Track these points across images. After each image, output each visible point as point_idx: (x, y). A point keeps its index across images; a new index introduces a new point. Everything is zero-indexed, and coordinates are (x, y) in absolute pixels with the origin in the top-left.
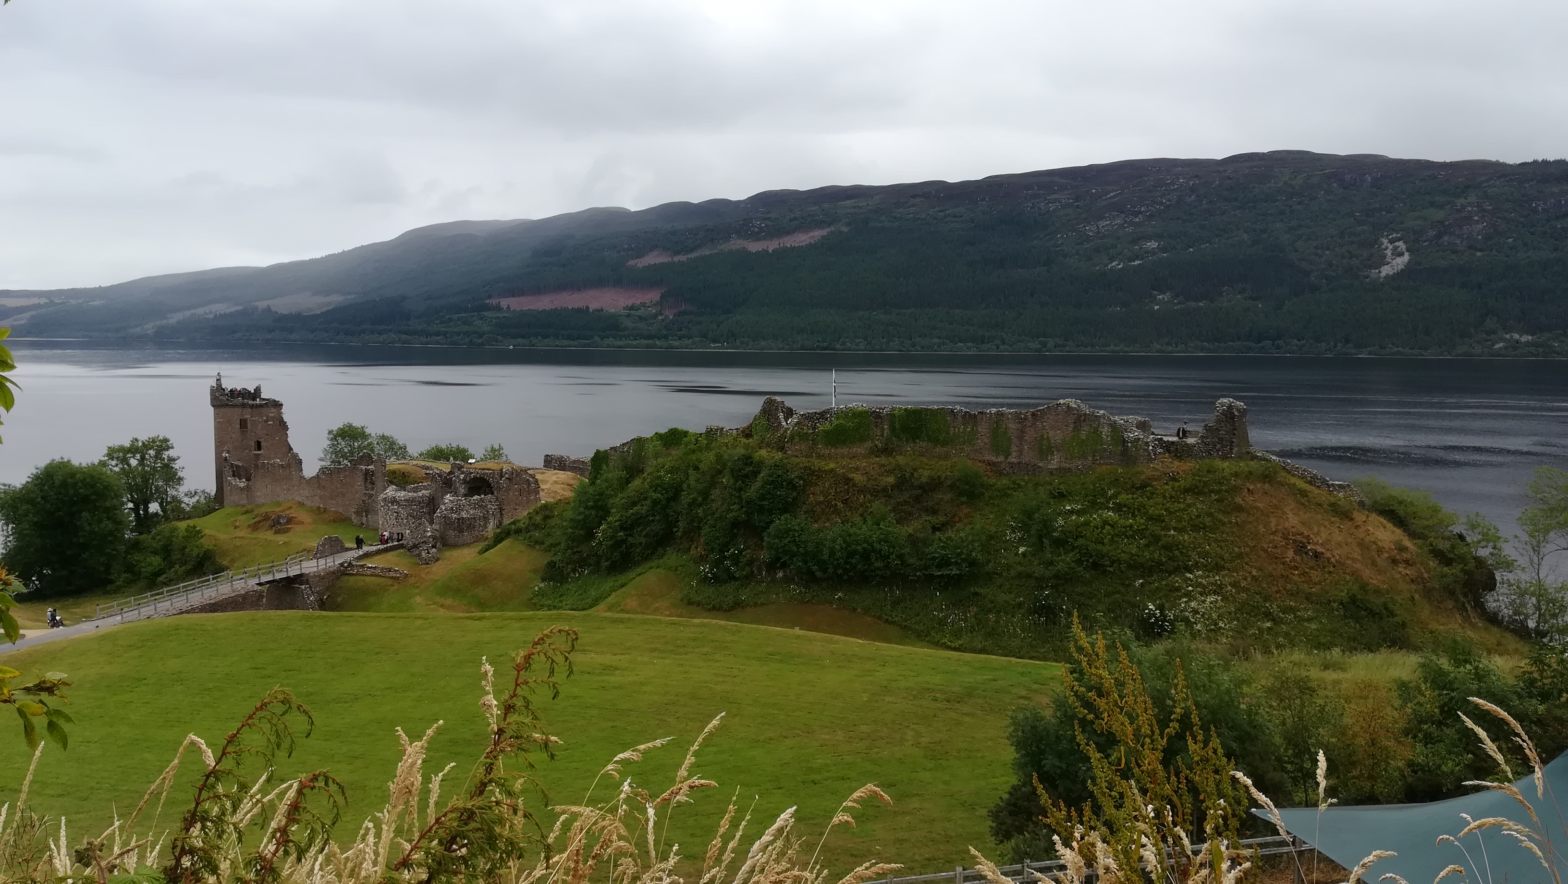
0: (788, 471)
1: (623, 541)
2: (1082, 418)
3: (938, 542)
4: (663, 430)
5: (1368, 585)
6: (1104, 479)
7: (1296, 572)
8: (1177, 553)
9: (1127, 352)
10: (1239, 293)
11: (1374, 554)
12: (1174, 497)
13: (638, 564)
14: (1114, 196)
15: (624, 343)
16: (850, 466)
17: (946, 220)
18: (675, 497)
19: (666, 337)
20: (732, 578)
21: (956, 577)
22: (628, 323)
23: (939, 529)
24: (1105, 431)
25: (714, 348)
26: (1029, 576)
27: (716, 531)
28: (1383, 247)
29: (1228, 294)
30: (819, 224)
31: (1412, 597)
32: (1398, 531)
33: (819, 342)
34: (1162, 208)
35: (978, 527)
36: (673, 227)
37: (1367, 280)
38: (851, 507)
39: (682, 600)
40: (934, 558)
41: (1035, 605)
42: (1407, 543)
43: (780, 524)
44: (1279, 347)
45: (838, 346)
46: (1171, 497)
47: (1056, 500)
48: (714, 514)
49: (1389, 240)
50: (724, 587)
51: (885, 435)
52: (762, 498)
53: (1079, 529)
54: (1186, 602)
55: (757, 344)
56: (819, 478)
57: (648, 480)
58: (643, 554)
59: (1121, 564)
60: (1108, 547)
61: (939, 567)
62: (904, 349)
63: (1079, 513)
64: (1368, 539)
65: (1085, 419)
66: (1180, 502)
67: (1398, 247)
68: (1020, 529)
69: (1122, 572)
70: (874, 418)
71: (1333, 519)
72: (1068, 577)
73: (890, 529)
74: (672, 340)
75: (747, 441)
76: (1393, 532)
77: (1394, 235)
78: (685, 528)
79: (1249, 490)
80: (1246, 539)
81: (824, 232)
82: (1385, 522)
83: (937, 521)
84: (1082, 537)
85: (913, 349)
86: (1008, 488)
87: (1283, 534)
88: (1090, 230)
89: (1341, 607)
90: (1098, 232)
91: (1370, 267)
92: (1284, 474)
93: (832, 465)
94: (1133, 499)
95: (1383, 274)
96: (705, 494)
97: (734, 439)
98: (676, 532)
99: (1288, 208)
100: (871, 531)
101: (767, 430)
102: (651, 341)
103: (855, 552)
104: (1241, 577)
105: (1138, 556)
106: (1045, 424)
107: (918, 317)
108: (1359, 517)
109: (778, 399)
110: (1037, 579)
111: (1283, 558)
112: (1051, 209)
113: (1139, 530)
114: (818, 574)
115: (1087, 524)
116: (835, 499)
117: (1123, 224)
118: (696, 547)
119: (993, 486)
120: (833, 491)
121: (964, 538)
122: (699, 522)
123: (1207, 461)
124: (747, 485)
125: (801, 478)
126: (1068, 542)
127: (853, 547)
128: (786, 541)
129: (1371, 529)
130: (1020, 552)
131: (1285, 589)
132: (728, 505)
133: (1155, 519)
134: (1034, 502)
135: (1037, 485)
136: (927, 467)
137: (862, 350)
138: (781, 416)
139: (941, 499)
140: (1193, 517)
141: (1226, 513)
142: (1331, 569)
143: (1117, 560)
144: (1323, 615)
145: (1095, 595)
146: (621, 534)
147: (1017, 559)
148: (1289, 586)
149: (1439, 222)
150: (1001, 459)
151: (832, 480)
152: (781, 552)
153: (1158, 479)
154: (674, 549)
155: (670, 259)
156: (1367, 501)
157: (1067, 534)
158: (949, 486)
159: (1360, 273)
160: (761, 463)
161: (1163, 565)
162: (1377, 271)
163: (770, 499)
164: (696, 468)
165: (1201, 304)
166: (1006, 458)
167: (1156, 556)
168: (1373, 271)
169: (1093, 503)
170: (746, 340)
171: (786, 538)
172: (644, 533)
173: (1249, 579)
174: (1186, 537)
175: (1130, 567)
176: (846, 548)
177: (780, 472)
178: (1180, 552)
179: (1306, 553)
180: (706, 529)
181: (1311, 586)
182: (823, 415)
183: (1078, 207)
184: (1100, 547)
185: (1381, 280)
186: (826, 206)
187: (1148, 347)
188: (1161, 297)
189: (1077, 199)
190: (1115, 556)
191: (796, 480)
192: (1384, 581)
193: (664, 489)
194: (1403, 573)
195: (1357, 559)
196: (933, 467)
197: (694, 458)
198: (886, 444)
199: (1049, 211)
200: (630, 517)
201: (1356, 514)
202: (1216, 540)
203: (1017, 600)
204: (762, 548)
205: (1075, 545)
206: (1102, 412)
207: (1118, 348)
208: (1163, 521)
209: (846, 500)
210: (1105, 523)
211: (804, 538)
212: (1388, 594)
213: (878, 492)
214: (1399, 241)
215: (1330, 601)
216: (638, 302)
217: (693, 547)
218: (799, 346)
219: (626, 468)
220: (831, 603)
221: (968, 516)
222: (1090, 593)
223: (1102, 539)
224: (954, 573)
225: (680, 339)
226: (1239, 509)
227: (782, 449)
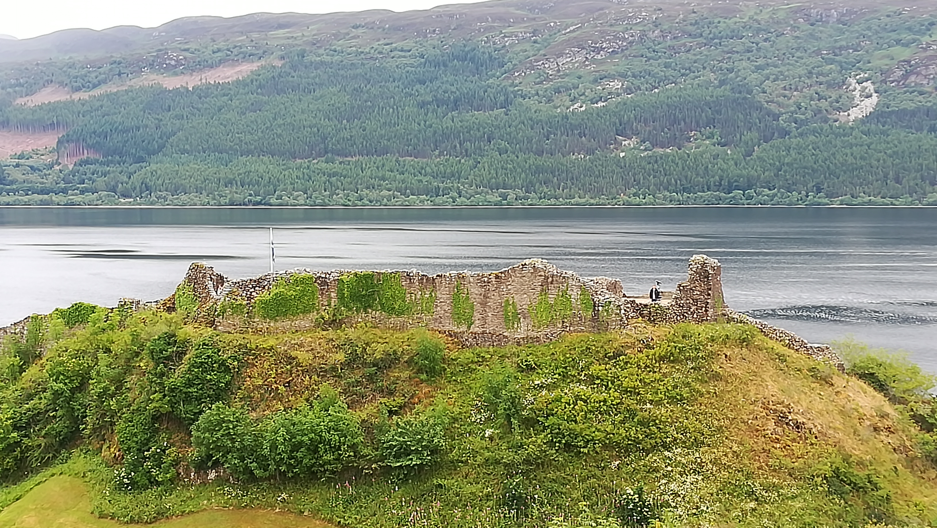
0: (219, 351)
1: (18, 444)
2: (550, 280)
3: (396, 428)
4: (65, 307)
5: (851, 456)
6: (575, 349)
7: (778, 445)
8: (654, 429)
9: (592, 205)
10: (708, 138)
11: (856, 421)
12: (649, 367)
13: (36, 471)
14: (573, 31)
15: (13, 199)
16: (293, 342)
17: (392, 54)
18: (82, 387)
19: (64, 191)
20: (153, 482)
21: (416, 467)
22: (17, 175)
23: (396, 413)
24: (575, 294)
25: (125, 204)
26: (497, 462)
27: (133, 426)
28: (851, 88)
29: (696, 140)
30: (247, 57)
31: (895, 468)
32: (880, 396)
33: (251, 195)
34: (625, 44)
35: (440, 408)
36: (70, 58)
37: (837, 124)
38: (295, 391)
39: (92, 513)
40: (391, 447)
41: (504, 496)
42: (888, 408)
43: (211, 414)
44: (750, 198)
45: (273, 201)
46: (647, 366)
47: (524, 374)
48: (130, 405)
49: (857, 80)
50: (143, 495)
51: (333, 304)
52: (189, 384)
53: (550, 406)
54: (665, 484)
55: (177, 199)
56: (256, 357)
57: (47, 367)
58: (43, 458)
59: (595, 444)
60: (581, 426)
61: (397, 457)
62: (350, 204)
63: (549, 388)
64: (849, 406)
65: (553, 280)
66: (656, 372)
67: (867, 88)
68: (487, 408)
69: (597, 452)
70: (319, 284)
71: (813, 385)
72: (539, 461)
73: (341, 415)
74: (72, 195)
75: (169, 316)
76: (874, 397)
77: (862, 76)
78: (94, 424)
79: (726, 356)
80: (725, 411)
81: (254, 66)
82: (865, 386)
83: (394, 403)
84: (553, 415)
85: (359, 203)
86: (472, 362)
87: (763, 403)
88: (550, 68)
89: (825, 482)
90: (559, 71)
91: (839, 109)
92: (761, 336)
93: (272, 342)
94: (606, 369)
95: (852, 118)
96: (119, 383)
97: (153, 314)
98: (83, 430)
99: (754, 45)
100: (319, 418)
101: (194, 302)
102: (46, 196)
103: (301, 444)
104: (721, 453)
105: (613, 434)
106: (509, 287)
107: (364, 166)
108: (839, 381)
109: (205, 263)
110: (506, 465)
111: (764, 430)
112: (507, 44)
113: (614, 405)
114: (257, 472)
115: (558, 400)
116: (275, 382)
117: (585, 62)
118: (109, 447)
119: (455, 360)
120: (273, 373)
121: (425, 422)
122: (112, 417)
123: (683, 324)
124: (171, 369)
125: (235, 359)
126: (539, 421)
127: (298, 437)
128: (219, 435)
129: (851, 395)
130: (486, 435)
131: (767, 465)
132: (147, 394)
133: (630, 392)
134: (501, 377)
135: (502, 357)
136: (380, 340)
137: (301, 205)
138: (210, 284)
139: (398, 378)
140: (670, 388)
141: (703, 382)
142: (814, 441)
143: (591, 440)
144: (807, 492)
145: (569, 480)
146: (15, 434)
147: (484, 444)
148: (771, 462)
149: (904, 61)
150: (464, 328)
151: (272, 359)
152: (212, 449)
153: (633, 346)
154: (81, 450)
155: (68, 97)
156: (847, 366)
157: (537, 412)
158: (406, 362)
159: (829, 116)
160: (186, 342)
161: (640, 444)
162: (846, 114)
163: (199, 384)
164: (108, 351)
165: (668, 150)
166: (469, 328)
167: (632, 433)
168: (841, 114)
169: (564, 376)
170: (164, 194)
171: (219, 430)
172: (44, 432)
173: (730, 455)
174: (663, 411)
175: (605, 447)
176: (290, 440)
177: (210, 351)
178: (657, 428)
179: (787, 424)
180: (120, 425)
181: (794, 460)
182: (258, 283)
183: (535, 42)
184: (573, 425)
185: (850, 124)
186: (255, 35)
187: (615, 198)
188: (626, 143)
189: (534, 33)
190: (589, 435)
191: (229, 361)
192: (867, 451)
193: (68, 378)
194: (885, 442)
195: (839, 429)
196: (387, 340)
197: (105, 339)
198: (334, 315)
199: (504, 46)
200: (25, 414)
201: (835, 380)
202: (694, 413)
203: (485, 491)
204: (190, 446)
205: (546, 424)
206: (571, 272)
207: (583, 200)
208: (639, 394)
209: (289, 382)
210: (578, 398)
211: (240, 430)
212: (871, 466)
213: (326, 371)
214: (867, 81)
215: (813, 476)
216: (29, 149)
217: (105, 447)
218: (227, 201)
219: (19, 352)
220: (273, 507)
221: (428, 396)
222: (564, 478)
223: (575, 416)
224: (414, 463)
225: (82, 192)
226: (717, 377)
227: (212, 324)
